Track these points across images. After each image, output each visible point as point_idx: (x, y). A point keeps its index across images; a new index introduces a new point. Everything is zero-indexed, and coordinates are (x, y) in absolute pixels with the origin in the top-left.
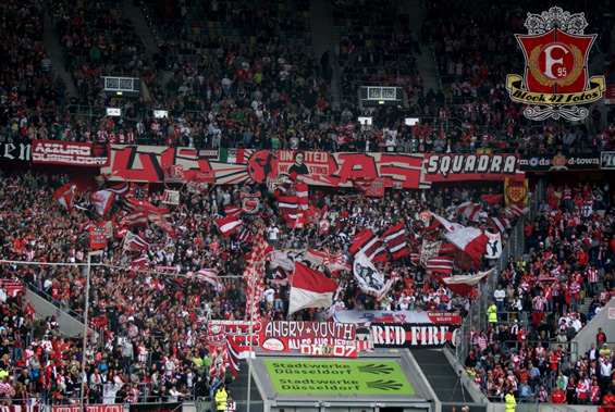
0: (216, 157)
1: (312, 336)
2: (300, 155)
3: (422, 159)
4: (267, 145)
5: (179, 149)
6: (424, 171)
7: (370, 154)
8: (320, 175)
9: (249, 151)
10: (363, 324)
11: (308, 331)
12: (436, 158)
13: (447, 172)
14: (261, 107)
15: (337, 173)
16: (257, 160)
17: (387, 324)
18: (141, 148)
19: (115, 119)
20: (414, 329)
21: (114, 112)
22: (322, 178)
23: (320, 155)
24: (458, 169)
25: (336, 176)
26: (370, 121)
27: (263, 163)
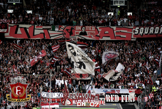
0: (51, 29)
1: (82, 99)
2: (84, 28)
3: (132, 29)
4: (71, 24)
5: (36, 26)
6: (133, 34)
7: (112, 27)
8: (92, 35)
9: (64, 26)
10: (102, 94)
11: (80, 97)
12: (138, 28)
13: (142, 34)
15: (98, 35)
16: (67, 30)
17: (112, 94)
18: (20, 26)
19: (11, 14)
20: (122, 96)
21: (10, 11)
22: (92, 37)
23: (92, 28)
24: (147, 33)
25: (98, 36)
26: (112, 14)
27: (69, 31)
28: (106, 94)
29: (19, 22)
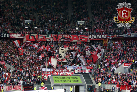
0: (47, 36)
1: (63, 72)
2: (63, 35)
3: (88, 36)
4: (57, 33)
5: (39, 35)
6: (88, 38)
7: (78, 35)
9: (53, 35)
10: (73, 69)
11: (62, 70)
12: (91, 35)
13: (93, 38)
14: (56, 26)
15: (71, 39)
16: (55, 37)
17: (78, 69)
18: (31, 35)
19: (27, 29)
20: (83, 70)
21: (26, 27)
23: (67, 35)
24: (95, 38)
26: (78, 28)
27: (56, 37)
28: (75, 69)
29: (31, 33)
